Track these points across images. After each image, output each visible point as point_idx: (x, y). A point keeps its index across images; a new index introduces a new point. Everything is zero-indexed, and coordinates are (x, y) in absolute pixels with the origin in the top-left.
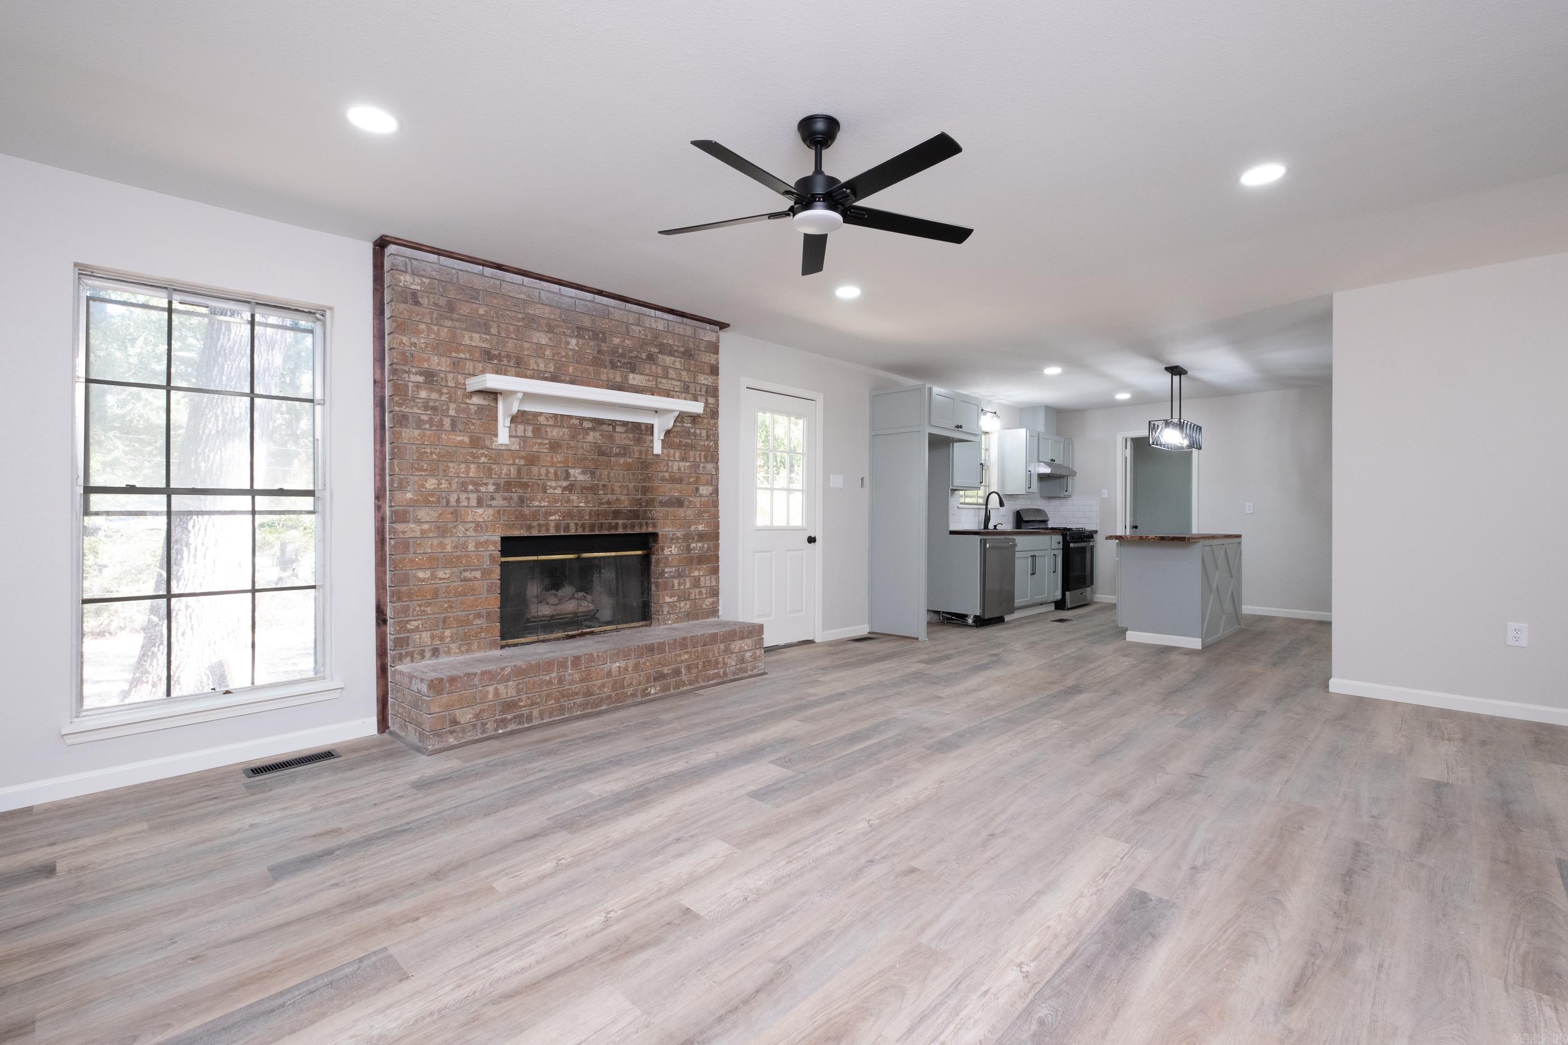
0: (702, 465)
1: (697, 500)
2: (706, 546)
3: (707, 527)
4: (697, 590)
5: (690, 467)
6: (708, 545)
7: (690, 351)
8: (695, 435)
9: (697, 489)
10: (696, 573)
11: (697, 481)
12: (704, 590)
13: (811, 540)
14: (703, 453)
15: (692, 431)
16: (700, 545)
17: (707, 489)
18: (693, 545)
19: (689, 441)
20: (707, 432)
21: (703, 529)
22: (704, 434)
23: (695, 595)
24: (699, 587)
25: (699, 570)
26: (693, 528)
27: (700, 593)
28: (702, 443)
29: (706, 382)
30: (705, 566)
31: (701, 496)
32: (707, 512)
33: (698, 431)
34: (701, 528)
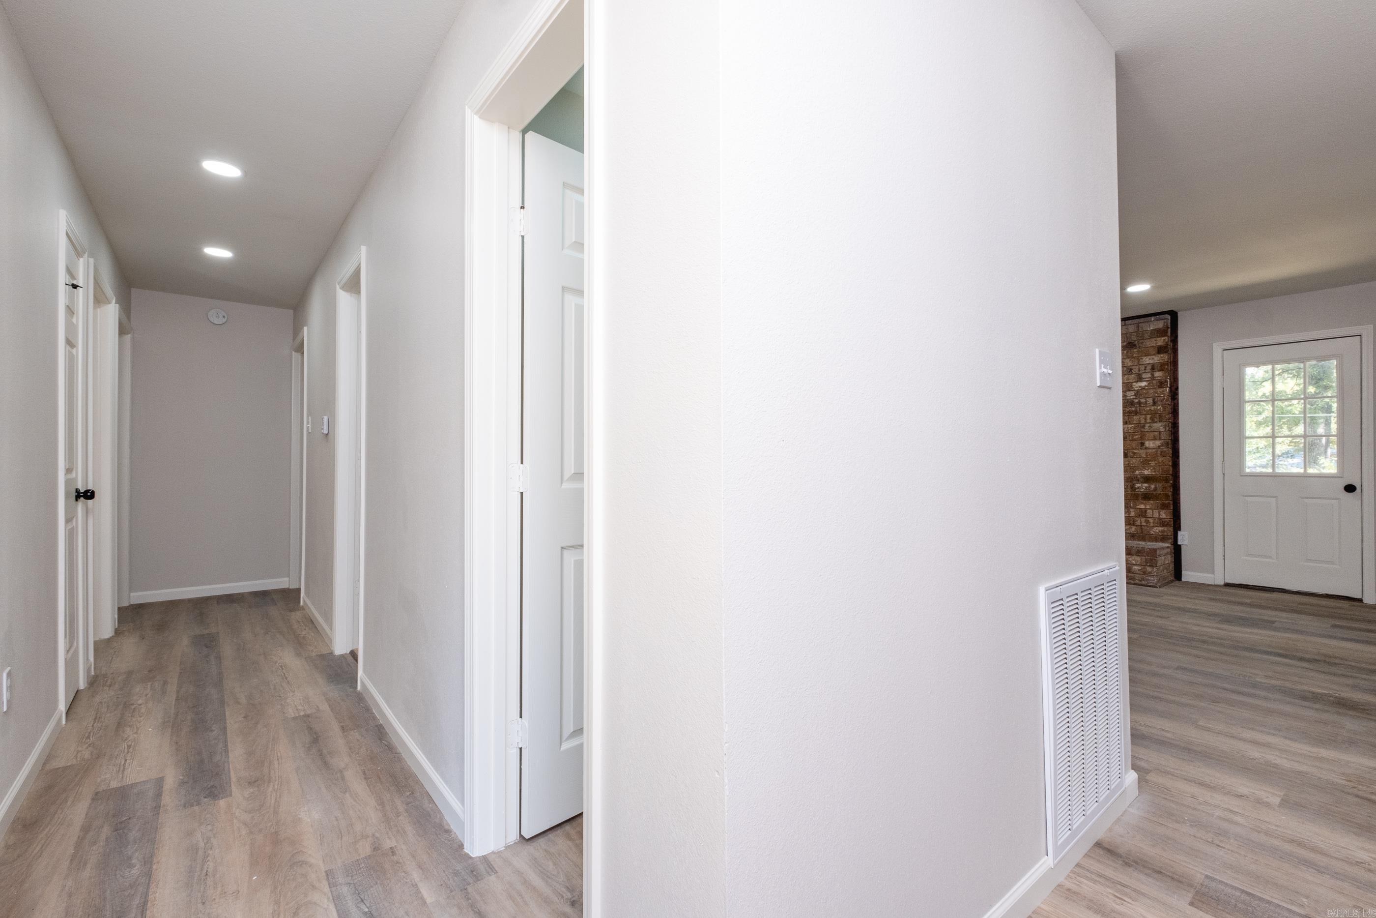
0: (1147, 425)
1: (1143, 453)
2: (1153, 486)
3: (1155, 472)
4: (1143, 519)
5: (1134, 428)
6: (1156, 485)
7: (1133, 343)
8: (1140, 403)
9: (1142, 444)
10: (1142, 506)
11: (1143, 437)
12: (1151, 520)
13: (1350, 488)
14: (1149, 416)
15: (1137, 401)
16: (1146, 485)
17: (1153, 443)
18: (1138, 485)
19: (1133, 409)
20: (1154, 400)
21: (1149, 473)
22: (1150, 401)
23: (1141, 523)
24: (1145, 516)
25: (1145, 504)
26: (1137, 472)
27: (1147, 522)
28: (1148, 409)
29: (1151, 361)
30: (1152, 502)
31: (1146, 448)
32: (1155, 461)
33: (1143, 400)
34: (1146, 472)
